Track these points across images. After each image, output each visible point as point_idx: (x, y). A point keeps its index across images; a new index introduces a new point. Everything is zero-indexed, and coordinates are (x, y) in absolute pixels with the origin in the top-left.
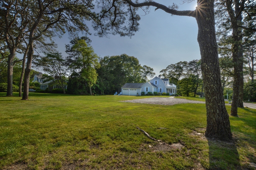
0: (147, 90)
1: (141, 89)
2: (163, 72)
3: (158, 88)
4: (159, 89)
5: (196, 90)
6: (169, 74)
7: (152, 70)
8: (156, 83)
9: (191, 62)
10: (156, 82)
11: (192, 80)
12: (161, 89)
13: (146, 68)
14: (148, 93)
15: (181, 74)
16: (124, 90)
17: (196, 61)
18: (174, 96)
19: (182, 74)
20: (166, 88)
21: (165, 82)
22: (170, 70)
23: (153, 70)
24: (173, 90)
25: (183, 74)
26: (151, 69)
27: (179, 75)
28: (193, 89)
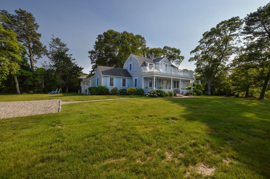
1: (91, 83)
3: (133, 78)
8: (131, 69)
10: (131, 65)
12: (136, 80)
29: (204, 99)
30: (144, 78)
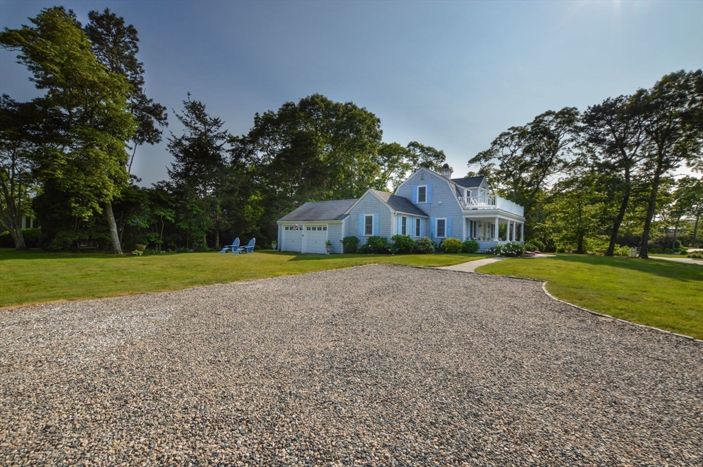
0: (369, 230)
1: (343, 226)
2: (479, 160)
3: (431, 218)
4: (435, 220)
5: (617, 226)
6: (501, 166)
7: (440, 156)
8: (422, 198)
9: (596, 109)
10: (422, 190)
11: (601, 180)
12: (441, 223)
13: (418, 152)
14: (371, 240)
15: (550, 163)
16: (287, 228)
17: (619, 105)
18: (502, 255)
19: (554, 161)
20: (464, 217)
21: (466, 190)
22: (507, 151)
23: (444, 158)
24: (512, 225)
25: (559, 161)
26: (436, 152)
27: (544, 167)
28: (603, 221)
29: (662, 264)
30: (467, 219)
